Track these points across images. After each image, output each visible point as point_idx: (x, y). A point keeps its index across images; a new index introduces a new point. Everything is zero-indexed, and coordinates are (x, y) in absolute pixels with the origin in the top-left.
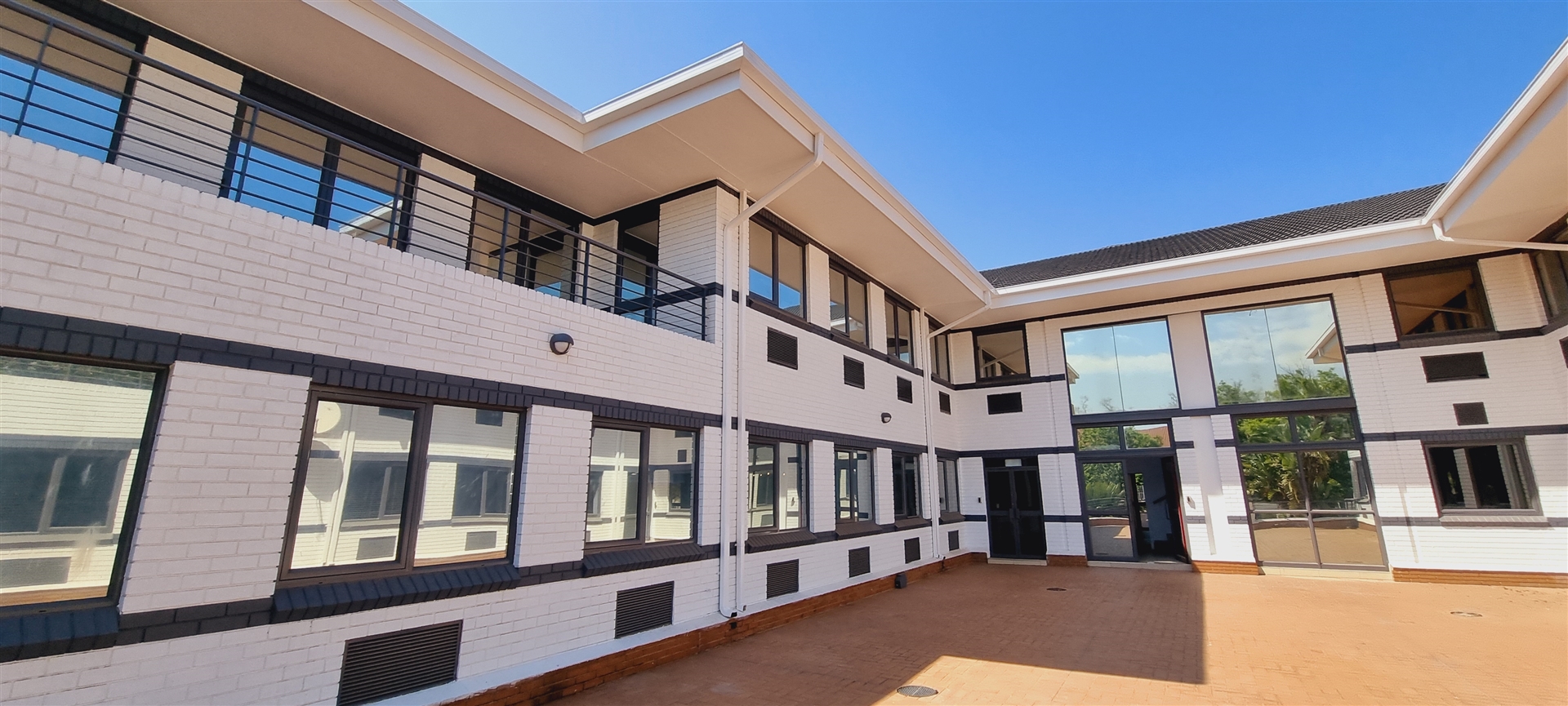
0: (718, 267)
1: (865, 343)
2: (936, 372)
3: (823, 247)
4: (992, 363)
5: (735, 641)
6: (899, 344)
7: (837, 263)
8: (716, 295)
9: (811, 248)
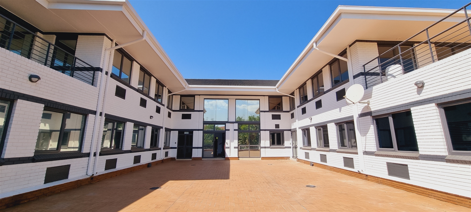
0: (102, 63)
1: (148, 94)
2: (168, 106)
3: (139, 63)
4: (184, 105)
5: (92, 183)
6: (158, 96)
7: (142, 69)
8: (99, 72)
9: (135, 62)
